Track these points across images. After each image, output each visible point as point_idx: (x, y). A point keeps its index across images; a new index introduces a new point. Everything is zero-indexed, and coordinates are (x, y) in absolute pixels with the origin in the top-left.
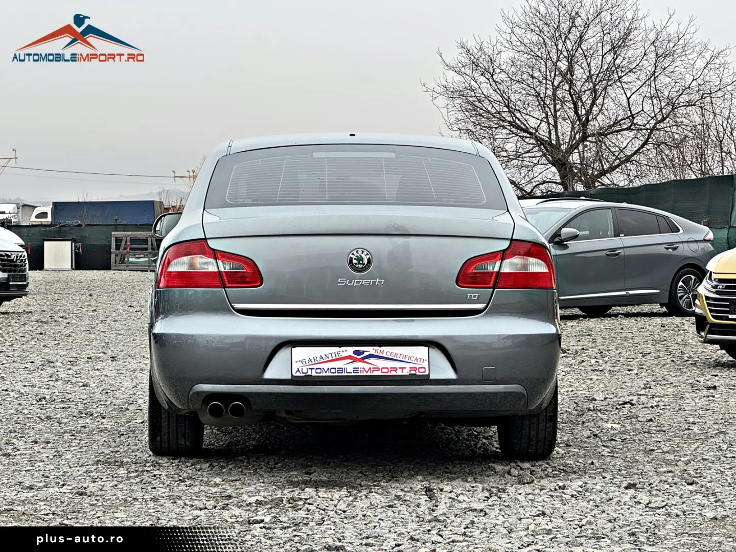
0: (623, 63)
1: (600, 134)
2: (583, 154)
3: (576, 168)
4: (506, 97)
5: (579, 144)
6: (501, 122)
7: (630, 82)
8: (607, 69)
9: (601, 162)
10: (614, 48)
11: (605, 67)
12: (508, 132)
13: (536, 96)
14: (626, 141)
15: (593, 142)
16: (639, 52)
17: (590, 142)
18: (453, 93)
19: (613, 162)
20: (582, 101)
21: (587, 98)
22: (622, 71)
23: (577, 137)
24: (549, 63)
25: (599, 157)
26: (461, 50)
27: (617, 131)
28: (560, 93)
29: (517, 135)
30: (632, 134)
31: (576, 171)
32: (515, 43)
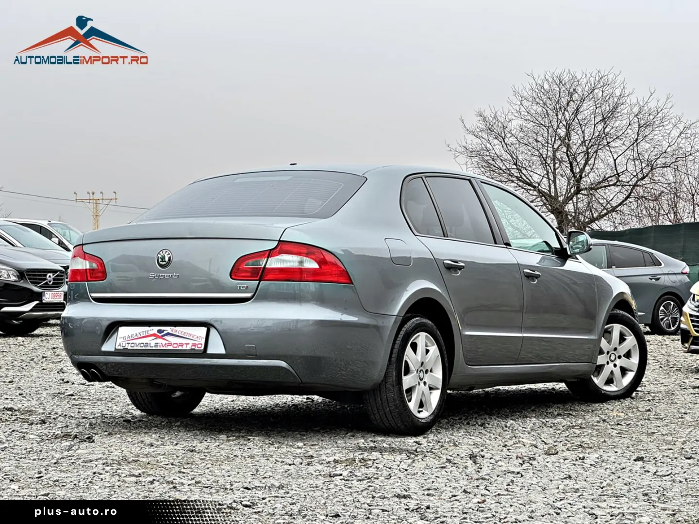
0: (612, 131)
1: (592, 189)
2: (577, 203)
3: (571, 215)
4: (515, 157)
5: (573, 196)
6: (510, 177)
7: (617, 147)
8: (598, 135)
9: (591, 211)
10: (604, 119)
11: (596, 134)
12: (516, 185)
13: (539, 157)
14: (612, 195)
15: (585, 195)
16: (625, 122)
17: (583, 195)
18: (471, 153)
19: (601, 212)
20: (576, 161)
21: (581, 159)
22: (610, 138)
23: (572, 191)
24: (551, 130)
25: (589, 207)
26: (480, 118)
27: (605, 187)
28: (558, 155)
29: (523, 188)
30: (617, 189)
31: (570, 218)
32: (523, 113)
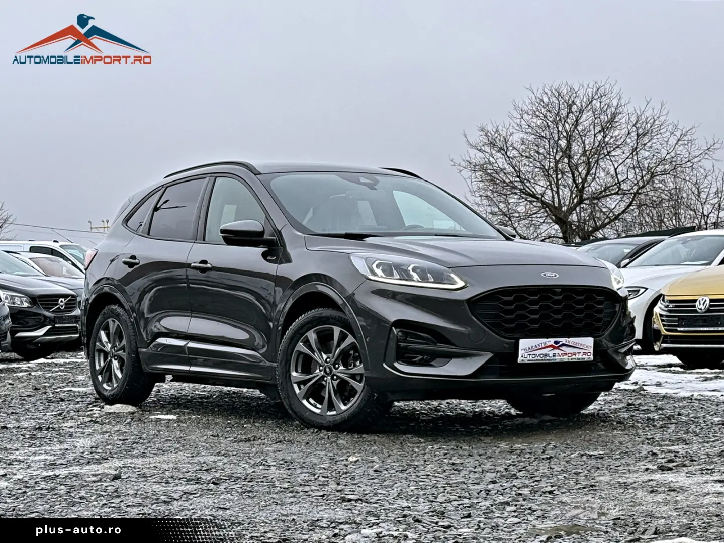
0: (612, 140)
1: (594, 198)
2: (580, 214)
3: (575, 225)
4: (518, 170)
5: (577, 206)
6: (514, 190)
7: (618, 156)
8: (598, 146)
9: (594, 220)
10: (604, 129)
11: (597, 144)
12: (519, 197)
13: (542, 169)
15: (588, 204)
18: (475, 167)
19: (605, 221)
20: (578, 172)
21: (582, 169)
22: (610, 147)
23: (575, 201)
24: (552, 142)
25: (592, 216)
26: (481, 133)
27: (607, 196)
28: (560, 166)
29: (526, 200)
30: (619, 197)
32: (523, 126)
